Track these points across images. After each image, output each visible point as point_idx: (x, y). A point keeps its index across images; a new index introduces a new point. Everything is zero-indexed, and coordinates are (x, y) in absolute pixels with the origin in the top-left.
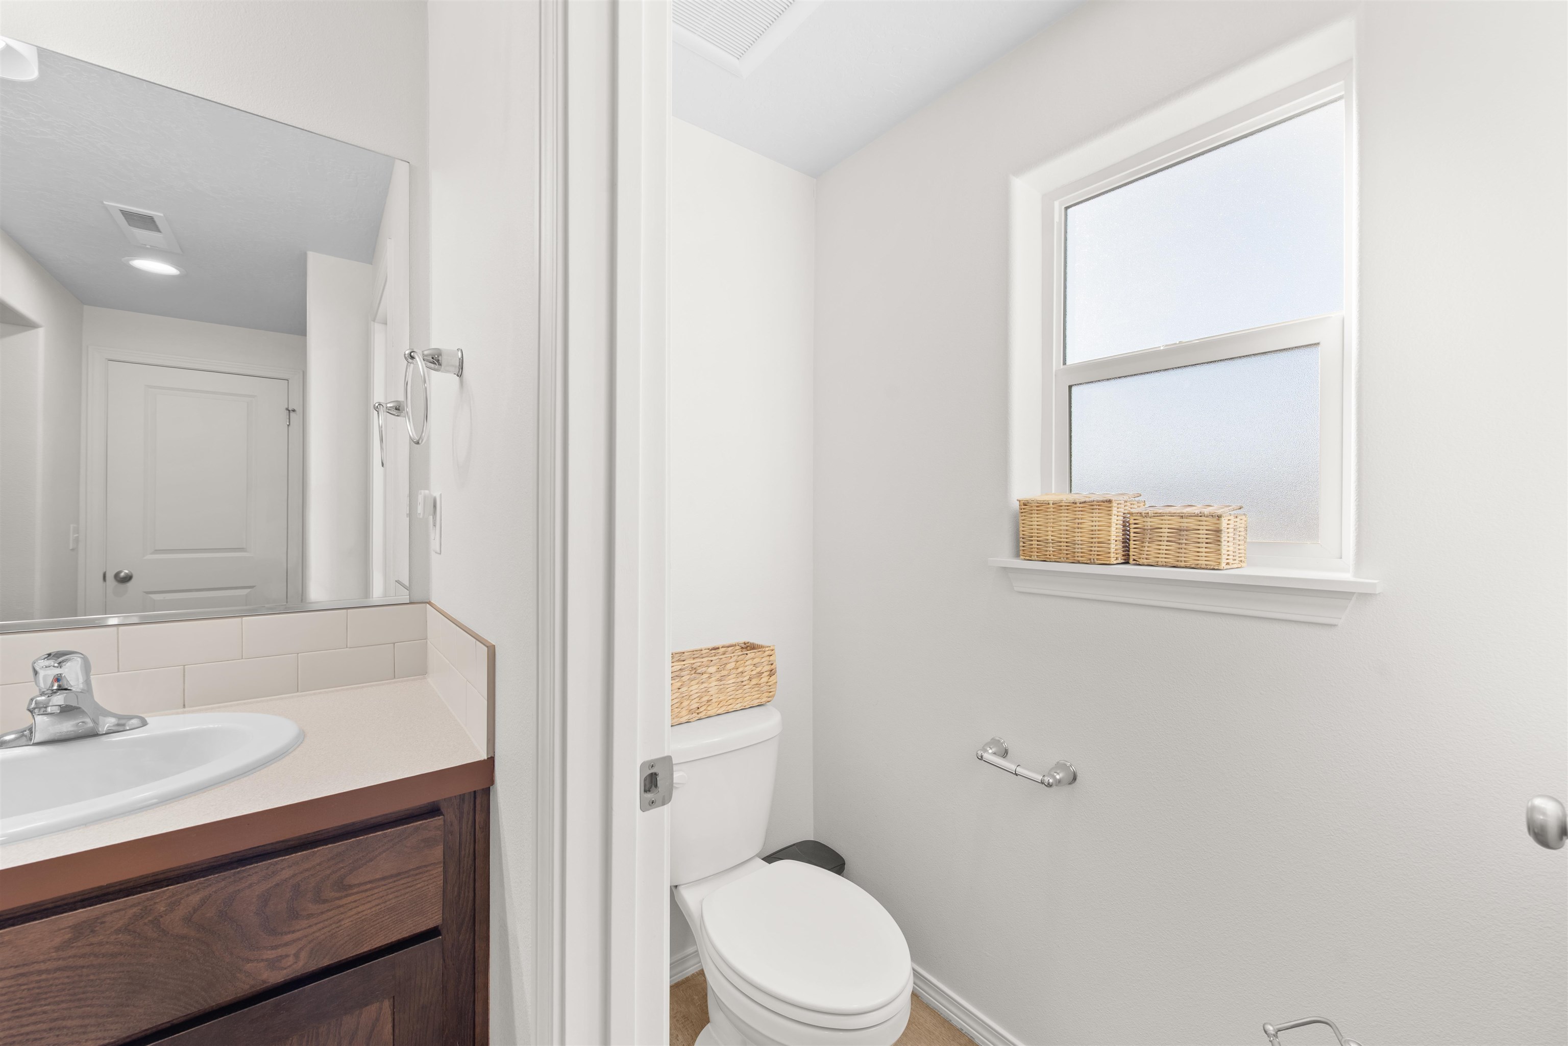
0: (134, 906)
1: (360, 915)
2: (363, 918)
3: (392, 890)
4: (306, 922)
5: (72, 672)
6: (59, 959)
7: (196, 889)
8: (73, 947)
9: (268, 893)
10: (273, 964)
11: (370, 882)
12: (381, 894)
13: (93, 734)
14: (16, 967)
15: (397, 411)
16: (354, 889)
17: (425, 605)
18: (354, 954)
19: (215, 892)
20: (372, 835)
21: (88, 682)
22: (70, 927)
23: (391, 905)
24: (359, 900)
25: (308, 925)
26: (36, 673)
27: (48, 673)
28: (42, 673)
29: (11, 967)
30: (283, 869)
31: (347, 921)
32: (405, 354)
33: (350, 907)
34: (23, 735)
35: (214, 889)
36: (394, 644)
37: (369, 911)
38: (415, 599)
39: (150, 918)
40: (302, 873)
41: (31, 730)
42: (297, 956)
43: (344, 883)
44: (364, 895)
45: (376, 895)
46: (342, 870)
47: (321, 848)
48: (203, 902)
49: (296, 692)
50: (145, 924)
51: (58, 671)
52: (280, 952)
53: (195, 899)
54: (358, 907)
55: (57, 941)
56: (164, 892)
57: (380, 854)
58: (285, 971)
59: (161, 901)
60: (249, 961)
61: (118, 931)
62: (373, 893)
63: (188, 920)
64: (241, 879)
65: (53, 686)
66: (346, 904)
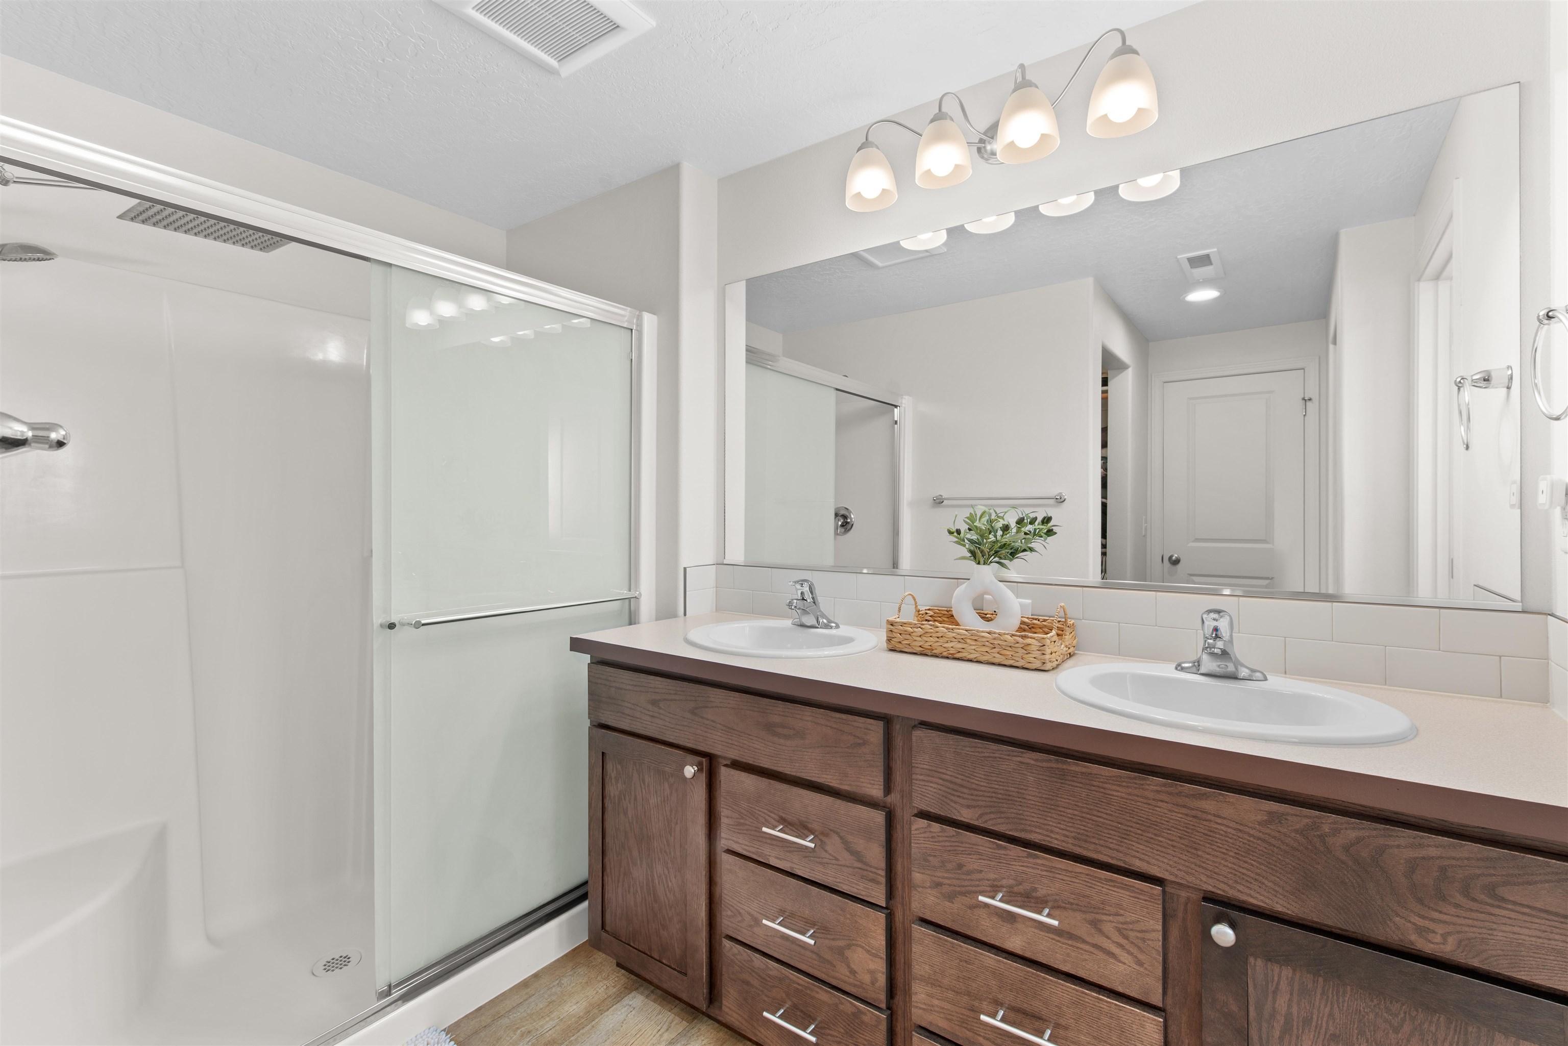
0: (1306, 817)
1: (1516, 936)
2: (1520, 941)
3: (1558, 930)
4: (1455, 910)
5: (1223, 625)
6: (1260, 832)
7: (1352, 826)
8: (1268, 827)
9: (1415, 861)
10: (1421, 931)
11: (1528, 907)
12: (1543, 928)
13: (1233, 677)
14: (1237, 823)
15: (1485, 382)
16: (1508, 904)
17: (1545, 616)
18: (1509, 974)
19: (1368, 837)
20: (1530, 856)
21: (1231, 636)
22: (1266, 811)
23: (1556, 947)
24: (1515, 919)
25: (1456, 914)
26: (1203, 622)
27: (1210, 624)
28: (1206, 623)
29: (1234, 821)
30: (1429, 846)
31: (1500, 934)
32: (1539, 316)
33: (1504, 922)
34: (1194, 665)
35: (1367, 834)
36: (1500, 657)
37: (1527, 938)
38: (1532, 606)
39: (1318, 833)
40: (1448, 858)
41: (1198, 662)
42: (1445, 936)
43: (1496, 892)
44: (1520, 917)
45: (1536, 925)
46: (1494, 877)
47: (1470, 843)
48: (1359, 840)
49: (1384, 685)
50: (1315, 836)
51: (1215, 624)
52: (1431, 925)
53: (1352, 835)
54: (1514, 926)
55: (1259, 818)
56: (1328, 816)
57: (1541, 882)
58: (1432, 945)
59: (1326, 823)
60: (1398, 915)
61: (1296, 831)
62: (1533, 921)
63: (1346, 849)
64: (1391, 836)
65: (1212, 634)
66: (1499, 915)
